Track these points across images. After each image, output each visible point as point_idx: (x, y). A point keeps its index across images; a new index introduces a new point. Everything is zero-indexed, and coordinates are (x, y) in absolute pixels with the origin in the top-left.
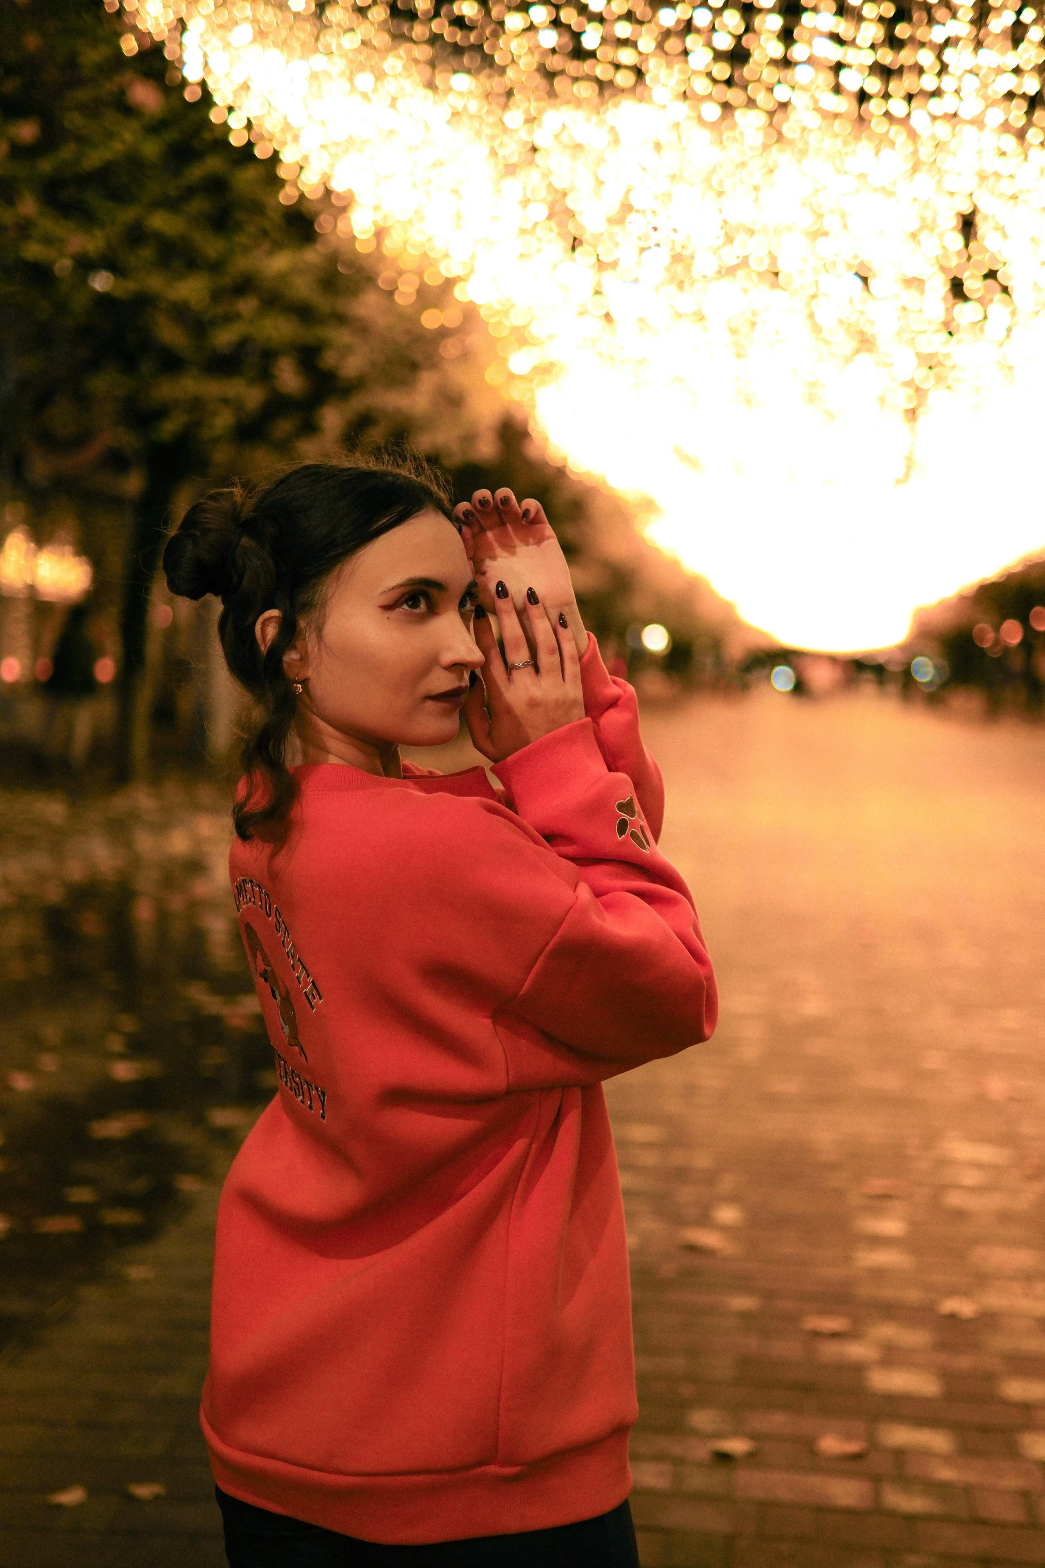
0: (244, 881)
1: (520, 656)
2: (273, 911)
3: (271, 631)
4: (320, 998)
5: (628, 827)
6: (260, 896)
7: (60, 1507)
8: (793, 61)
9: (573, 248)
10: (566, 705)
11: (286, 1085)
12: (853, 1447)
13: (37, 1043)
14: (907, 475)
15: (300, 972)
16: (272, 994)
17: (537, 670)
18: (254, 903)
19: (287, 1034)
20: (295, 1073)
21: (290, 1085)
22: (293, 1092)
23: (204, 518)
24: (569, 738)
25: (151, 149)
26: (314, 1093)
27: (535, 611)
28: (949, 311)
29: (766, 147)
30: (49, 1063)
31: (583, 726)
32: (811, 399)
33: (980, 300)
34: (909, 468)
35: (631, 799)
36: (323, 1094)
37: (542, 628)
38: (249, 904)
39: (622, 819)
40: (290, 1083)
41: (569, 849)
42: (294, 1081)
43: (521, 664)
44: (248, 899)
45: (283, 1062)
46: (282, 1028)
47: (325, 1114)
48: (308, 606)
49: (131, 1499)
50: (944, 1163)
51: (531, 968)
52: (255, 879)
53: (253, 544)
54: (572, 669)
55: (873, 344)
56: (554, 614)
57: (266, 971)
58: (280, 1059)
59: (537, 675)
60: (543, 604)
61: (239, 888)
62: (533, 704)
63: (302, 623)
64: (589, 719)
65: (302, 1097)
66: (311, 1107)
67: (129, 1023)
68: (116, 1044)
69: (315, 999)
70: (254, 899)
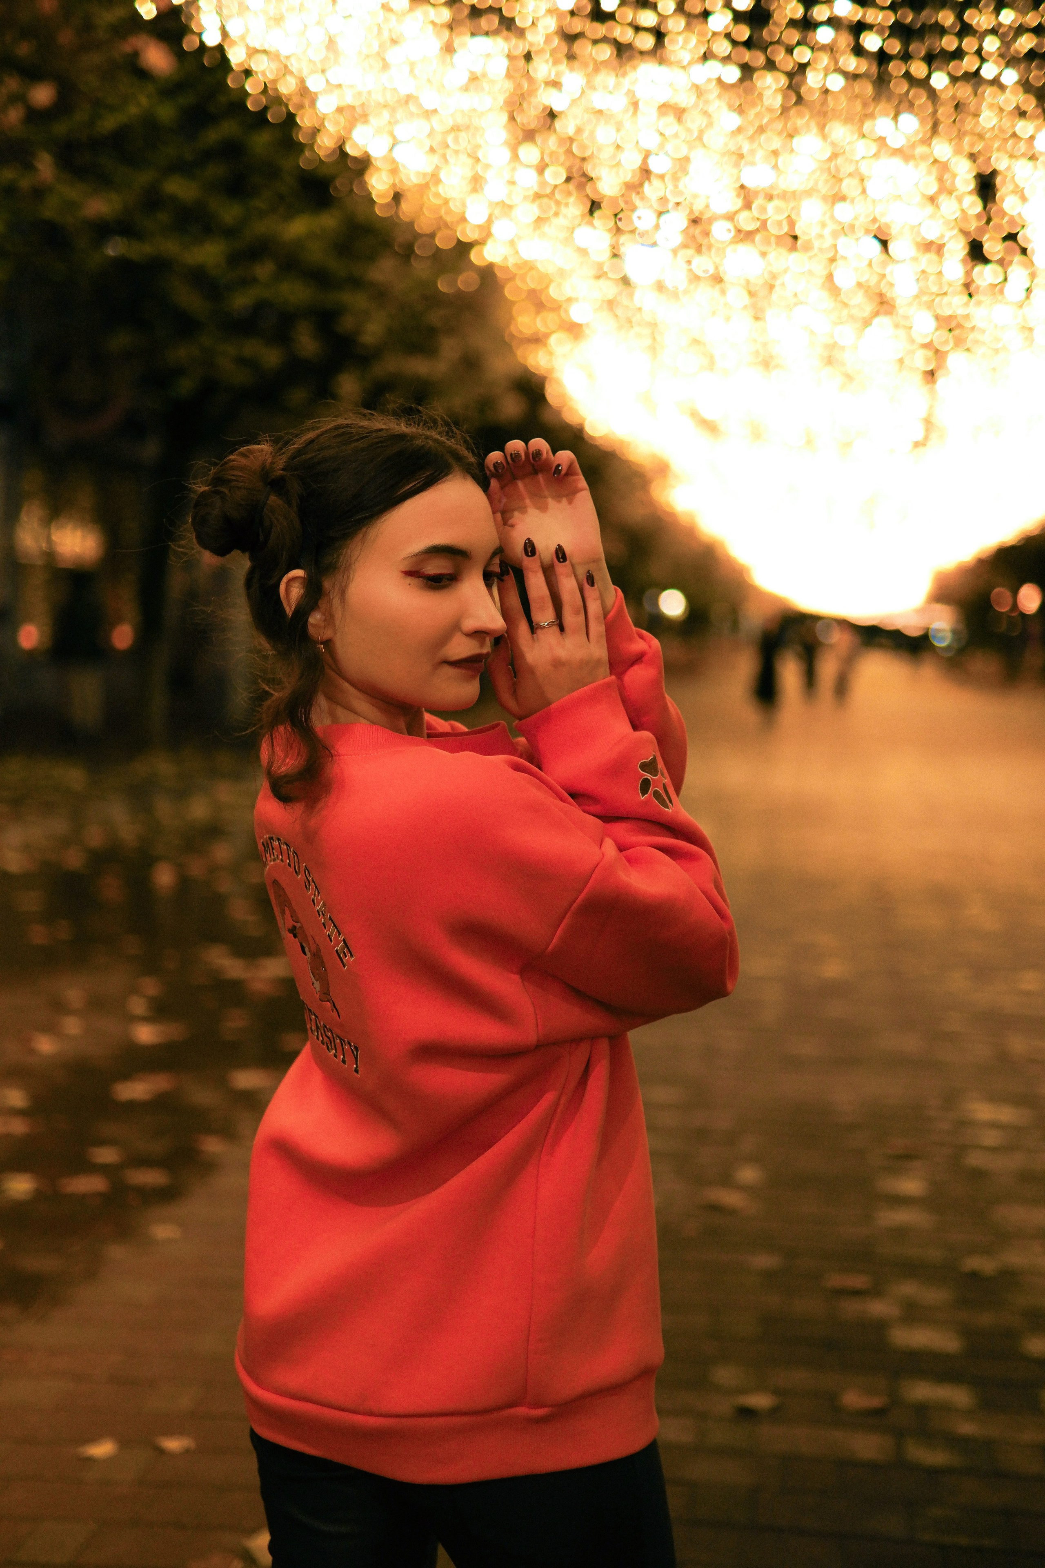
0: (271, 838)
1: (544, 616)
2: (302, 870)
3: (296, 592)
4: (352, 956)
5: (651, 787)
6: (289, 854)
7: (90, 1460)
8: (813, 22)
9: (591, 212)
10: (589, 665)
11: (318, 1038)
12: (875, 1402)
13: (59, 1007)
14: (926, 438)
15: (330, 930)
16: (302, 951)
17: (562, 628)
18: (282, 860)
19: (318, 989)
20: (326, 1028)
21: (321, 1038)
22: (325, 1047)
23: (233, 475)
24: (593, 698)
25: (166, 112)
26: (347, 1047)
27: (561, 569)
28: (968, 273)
29: (785, 109)
30: (72, 1026)
31: (608, 686)
32: (830, 361)
33: (1001, 262)
34: (927, 430)
35: (655, 758)
36: (357, 1049)
37: (568, 586)
38: (276, 862)
39: (644, 778)
40: (322, 1037)
41: (596, 808)
42: (327, 1036)
43: (546, 624)
44: (276, 856)
45: (313, 1017)
46: (313, 984)
47: (359, 1069)
48: (331, 568)
49: (161, 1452)
50: (964, 1123)
51: (559, 926)
52: (283, 838)
53: (280, 502)
54: (597, 628)
55: (893, 307)
56: (581, 572)
57: (295, 927)
58: (310, 1013)
59: (561, 634)
60: (571, 562)
61: (265, 845)
62: (557, 664)
63: (327, 584)
64: (613, 677)
65: (334, 1051)
66: (344, 1061)
67: (151, 987)
68: (138, 1006)
69: (346, 957)
70: (282, 857)
